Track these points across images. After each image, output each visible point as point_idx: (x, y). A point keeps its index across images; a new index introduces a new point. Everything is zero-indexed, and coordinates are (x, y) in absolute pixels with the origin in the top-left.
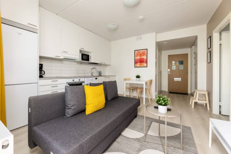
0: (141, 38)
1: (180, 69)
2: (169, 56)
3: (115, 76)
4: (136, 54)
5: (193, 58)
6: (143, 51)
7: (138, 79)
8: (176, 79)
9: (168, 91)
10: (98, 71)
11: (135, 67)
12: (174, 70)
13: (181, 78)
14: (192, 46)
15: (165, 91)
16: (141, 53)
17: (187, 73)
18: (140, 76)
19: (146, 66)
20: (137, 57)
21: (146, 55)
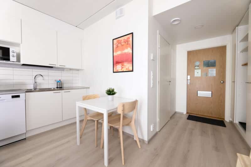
0: (121, 12)
1: (209, 75)
2: (189, 53)
3: (89, 88)
4: (114, 46)
5: (239, 52)
6: (125, 38)
7: (110, 96)
8: (201, 94)
9: (187, 113)
10: (56, 80)
11: (114, 72)
12: (197, 78)
13: (211, 92)
14: (237, 26)
15: (182, 114)
16: (122, 44)
17: (224, 82)
18: (115, 91)
19: (131, 69)
20: (116, 52)
21: (130, 47)
